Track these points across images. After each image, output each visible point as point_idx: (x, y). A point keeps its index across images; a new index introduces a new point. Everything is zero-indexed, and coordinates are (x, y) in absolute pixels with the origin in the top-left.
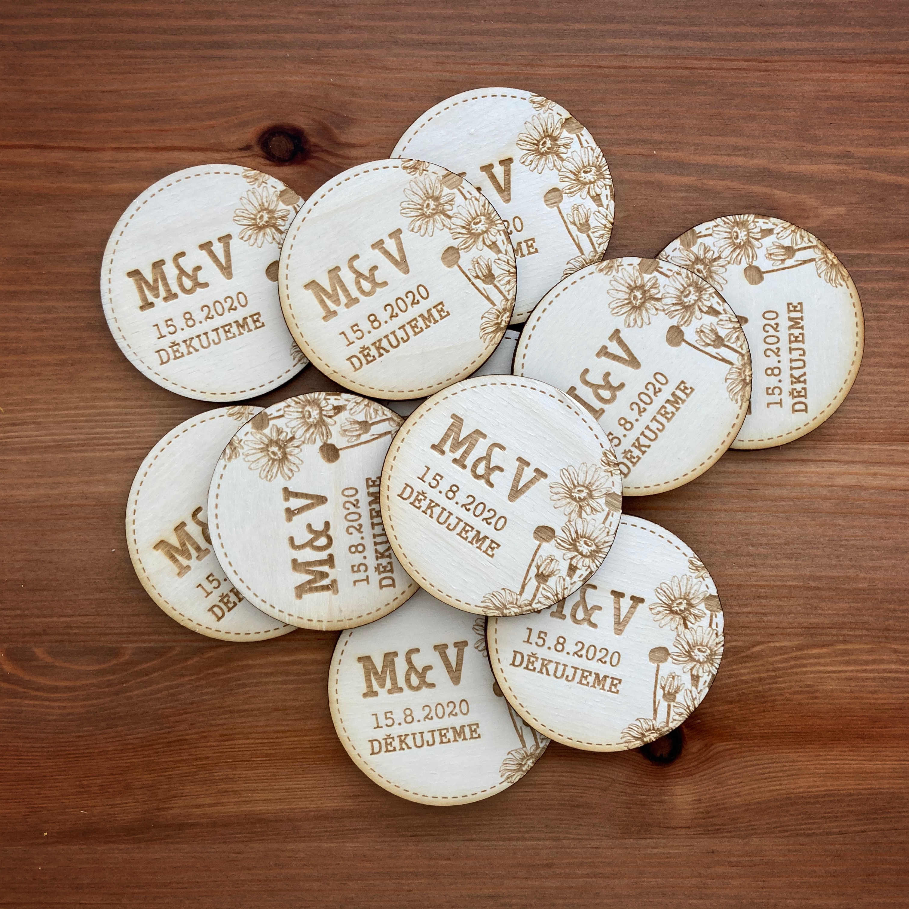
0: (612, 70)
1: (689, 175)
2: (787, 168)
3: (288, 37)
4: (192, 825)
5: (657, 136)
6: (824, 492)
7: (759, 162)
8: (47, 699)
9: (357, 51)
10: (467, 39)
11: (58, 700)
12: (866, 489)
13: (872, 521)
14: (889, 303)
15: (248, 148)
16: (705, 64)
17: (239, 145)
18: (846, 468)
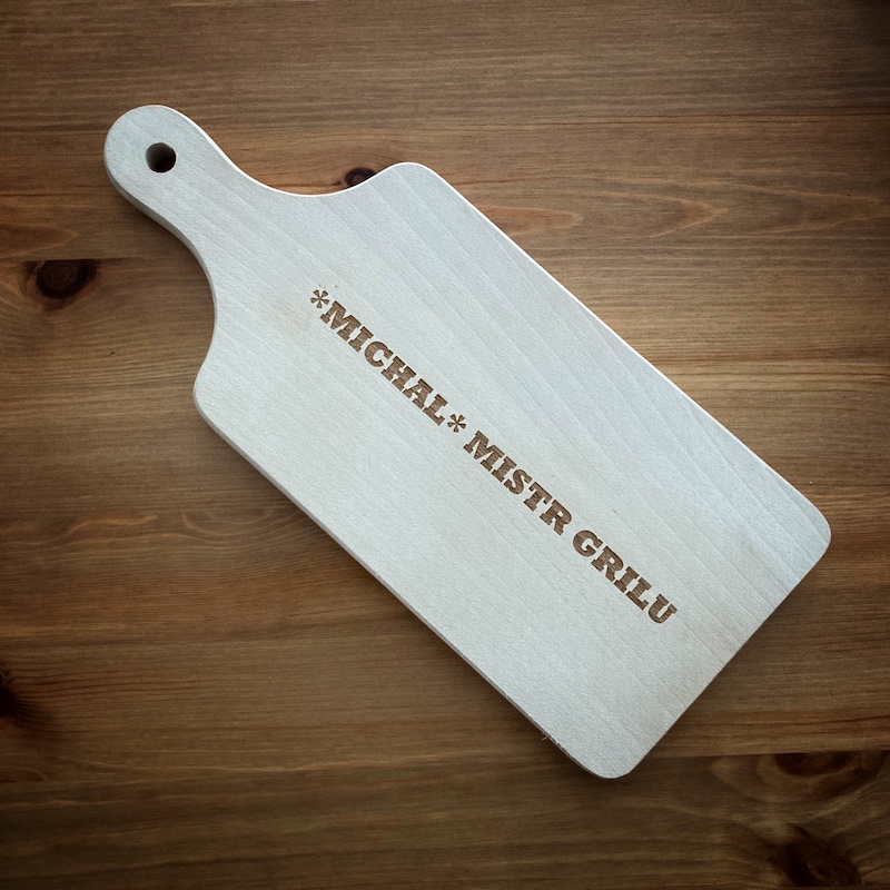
0: (573, 126)
1: (625, 191)
2: (689, 184)
3: (363, 111)
4: (313, 626)
5: (603, 167)
6: (722, 394)
7: (671, 181)
8: (216, 545)
9: (407, 120)
10: (478, 109)
11: (223, 545)
12: (750, 391)
13: (755, 412)
14: (760, 269)
15: (339, 183)
16: (633, 119)
17: (332, 182)
18: (735, 378)
